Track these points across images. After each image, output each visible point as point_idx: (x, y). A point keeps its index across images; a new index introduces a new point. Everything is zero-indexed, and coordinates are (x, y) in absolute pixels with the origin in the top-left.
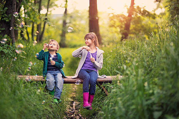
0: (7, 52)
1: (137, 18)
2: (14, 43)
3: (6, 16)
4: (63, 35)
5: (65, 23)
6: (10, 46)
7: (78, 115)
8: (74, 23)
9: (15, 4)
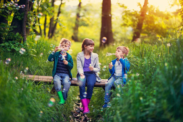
0: (18, 50)
1: (150, 17)
2: (25, 42)
3: (19, 14)
4: (76, 29)
6: (21, 44)
8: (87, 16)
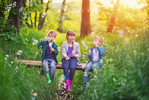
0: (13, 39)
1: (121, 13)
2: (19, 32)
3: (14, 10)
4: (61, 22)
6: (16, 34)
7: (67, 93)
9: (21, 1)
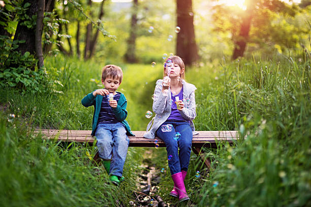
0: (29, 83)
1: (262, 14)
2: (41, 67)
3: (28, 18)
4: (131, 41)
5: (134, 19)
6: (35, 72)
7: (156, 198)
8: (151, 19)
